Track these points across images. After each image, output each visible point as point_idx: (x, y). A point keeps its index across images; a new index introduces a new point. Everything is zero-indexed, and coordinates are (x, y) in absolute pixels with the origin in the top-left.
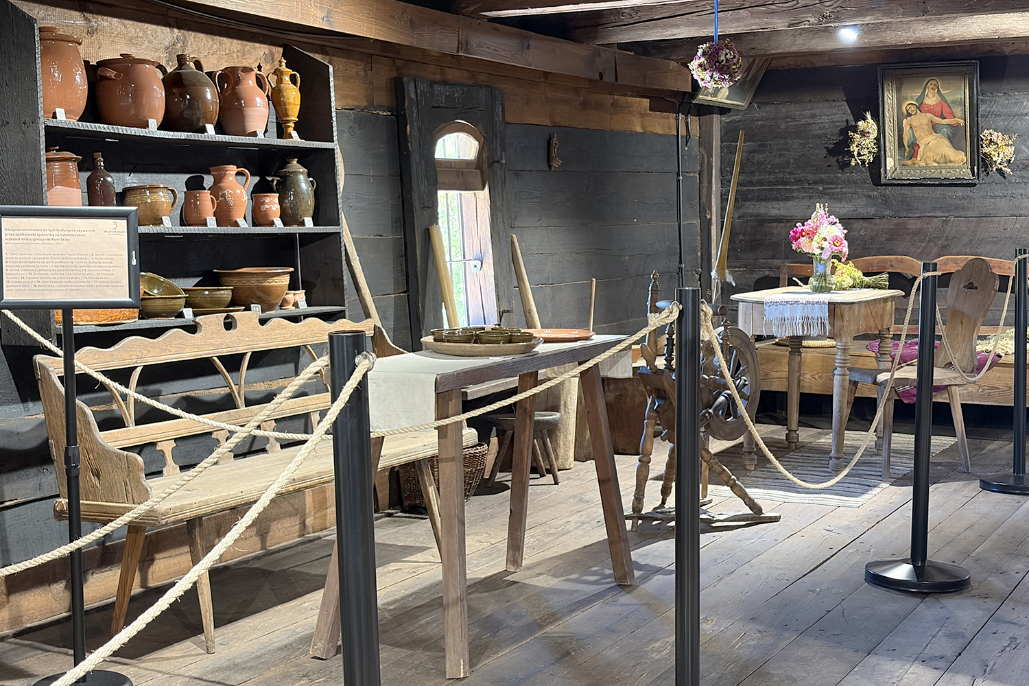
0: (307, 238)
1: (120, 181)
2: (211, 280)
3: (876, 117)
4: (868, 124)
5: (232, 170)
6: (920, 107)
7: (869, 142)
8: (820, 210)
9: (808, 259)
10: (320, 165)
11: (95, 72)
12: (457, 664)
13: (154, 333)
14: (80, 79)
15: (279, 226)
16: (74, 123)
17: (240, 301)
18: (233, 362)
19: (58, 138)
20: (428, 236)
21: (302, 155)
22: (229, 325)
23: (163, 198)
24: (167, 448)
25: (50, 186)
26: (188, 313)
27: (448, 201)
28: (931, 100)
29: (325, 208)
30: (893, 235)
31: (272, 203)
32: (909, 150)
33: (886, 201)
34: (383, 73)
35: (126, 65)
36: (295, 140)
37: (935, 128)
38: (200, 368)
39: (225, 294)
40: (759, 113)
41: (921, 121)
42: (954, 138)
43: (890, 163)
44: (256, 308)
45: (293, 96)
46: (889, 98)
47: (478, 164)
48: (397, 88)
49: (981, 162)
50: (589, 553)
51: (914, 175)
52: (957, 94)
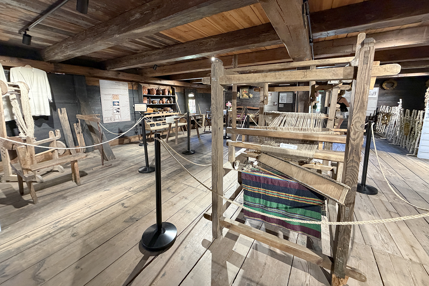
0: (173, 105)
1: (152, 100)
2: (162, 109)
4: (239, 93)
5: (164, 98)
6: (244, 91)
7: (239, 95)
8: (229, 102)
9: (228, 107)
10: (174, 98)
11: (148, 90)
12: (176, 144)
13: (154, 114)
15: (169, 104)
16: (146, 95)
17: (164, 111)
18: (163, 116)
19: (144, 96)
20: (187, 104)
21: (172, 97)
22: (163, 113)
23: (156, 101)
24: (155, 124)
25: (144, 100)
26: (159, 112)
27: (190, 101)
28: (245, 91)
29: (174, 102)
30: (242, 104)
31: (169, 101)
32: (243, 96)
34: (183, 88)
35: (152, 89)
36: (171, 95)
37: (245, 93)
38: (160, 117)
40: (229, 91)
41: (244, 93)
42: (247, 94)
43: (241, 97)
44: (166, 111)
45: (171, 91)
46: (241, 90)
47: (194, 97)
48: (184, 90)
49: (249, 97)
51: (243, 98)
52: (247, 90)
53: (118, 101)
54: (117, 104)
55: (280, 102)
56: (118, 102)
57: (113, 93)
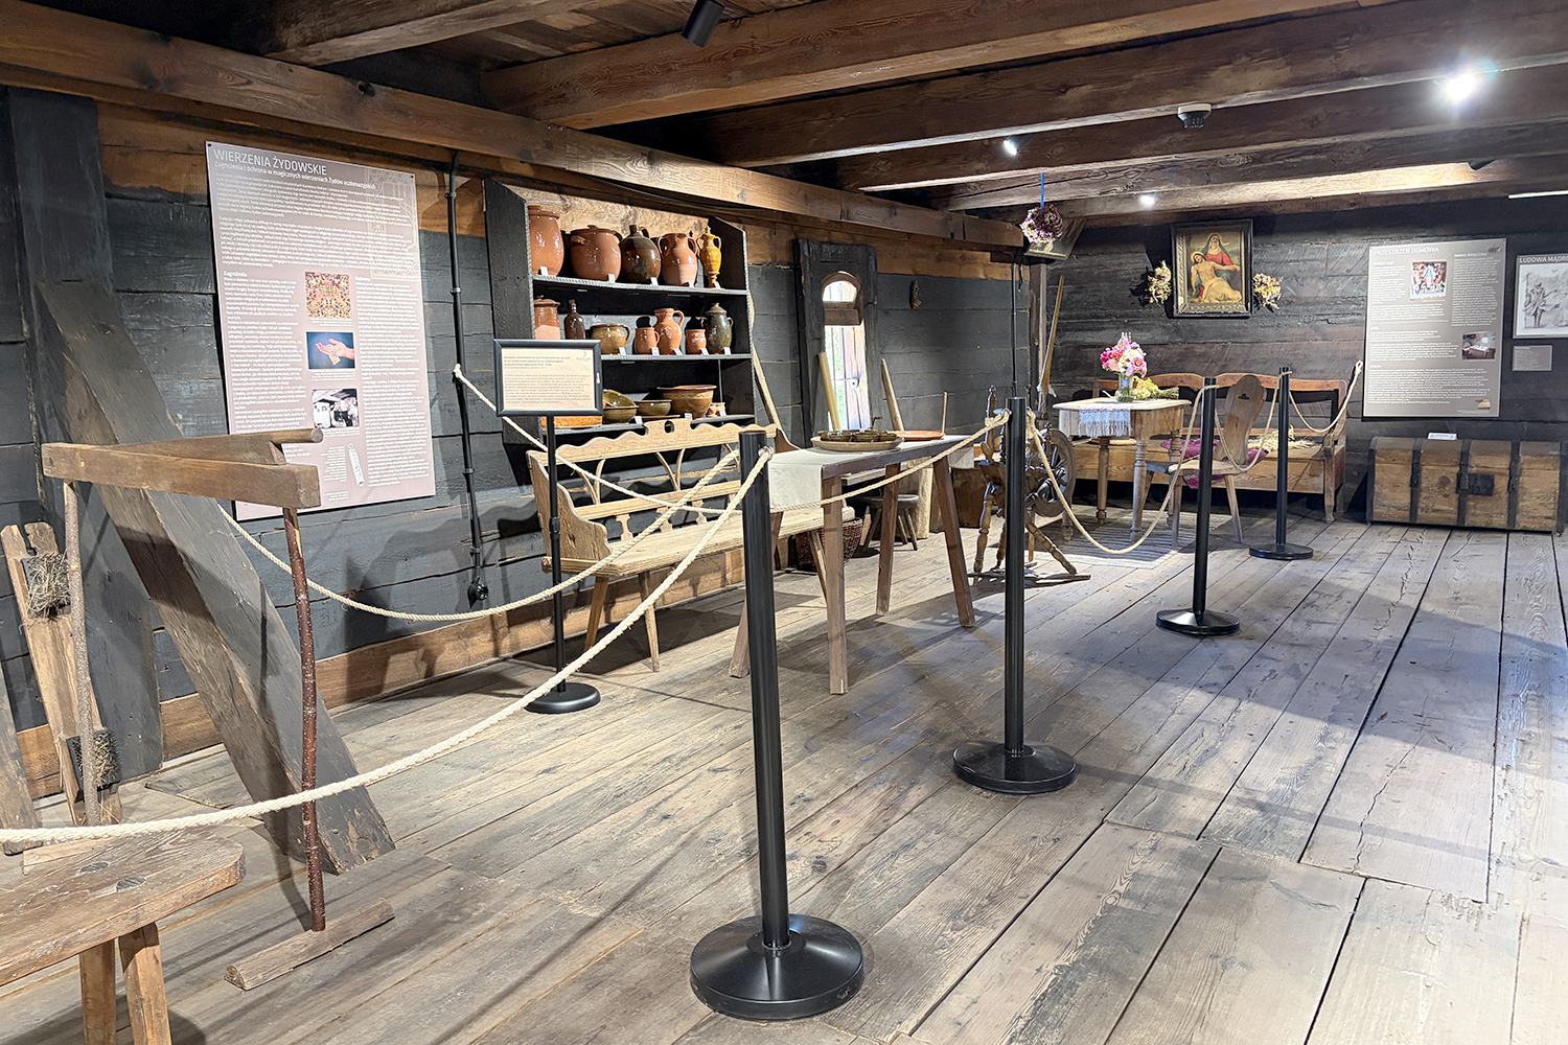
0: (726, 363)
1: (589, 321)
2: (655, 395)
3: (1169, 265)
4: (1164, 270)
5: (671, 312)
6: (1205, 257)
7: (1165, 284)
8: (1124, 338)
9: (1115, 376)
10: (736, 307)
11: (569, 240)
12: (838, 683)
13: (614, 435)
14: (559, 244)
15: (705, 355)
16: (554, 278)
17: (677, 411)
18: (671, 456)
19: (542, 289)
20: (817, 359)
21: (720, 298)
22: (668, 429)
23: (620, 334)
24: (624, 519)
25: (537, 325)
26: (639, 419)
27: (833, 334)
28: (1214, 251)
29: (739, 341)
30: (1183, 357)
31: (700, 337)
32: (1196, 290)
33: (1177, 331)
34: (784, 237)
35: (592, 233)
36: (718, 289)
37: (1217, 273)
38: (648, 460)
39: (666, 405)
40: (1078, 262)
41: (1206, 267)
42: (1232, 281)
43: (1181, 300)
44: (688, 416)
45: (715, 254)
46: (1180, 250)
47: (856, 304)
48: (795, 247)
49: (1254, 300)
50: (939, 603)
51: (1201, 310)
52: (1234, 245)
53: (341, 325)
54: (339, 350)
55: (1521, 331)
56: (348, 339)
57: (309, 264)
